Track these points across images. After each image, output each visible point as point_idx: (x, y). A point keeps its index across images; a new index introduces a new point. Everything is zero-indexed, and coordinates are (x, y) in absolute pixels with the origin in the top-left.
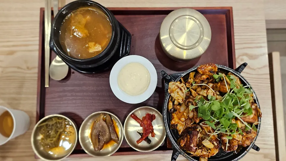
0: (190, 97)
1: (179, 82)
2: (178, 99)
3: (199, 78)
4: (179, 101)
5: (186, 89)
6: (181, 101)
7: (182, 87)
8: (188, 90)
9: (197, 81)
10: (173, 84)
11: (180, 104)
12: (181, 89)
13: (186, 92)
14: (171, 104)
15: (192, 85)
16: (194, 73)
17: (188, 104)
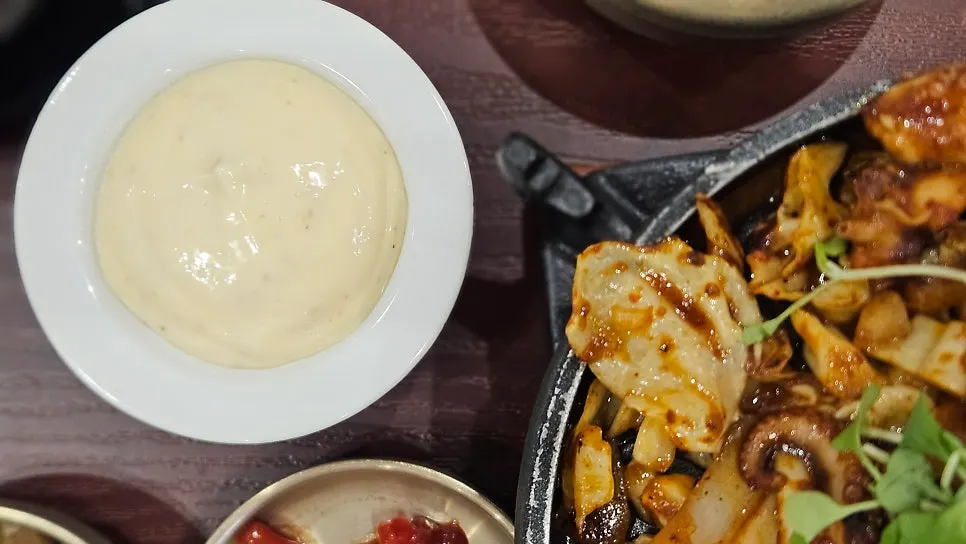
0: (787, 394)
1: (680, 246)
2: (671, 417)
3: (888, 204)
4: (681, 431)
5: (750, 312)
6: (696, 439)
7: (712, 291)
8: (772, 325)
9: (866, 231)
10: (622, 266)
11: (686, 466)
12: (696, 319)
13: (751, 349)
14: (595, 460)
15: (810, 271)
16: (831, 157)
17: (768, 463)
